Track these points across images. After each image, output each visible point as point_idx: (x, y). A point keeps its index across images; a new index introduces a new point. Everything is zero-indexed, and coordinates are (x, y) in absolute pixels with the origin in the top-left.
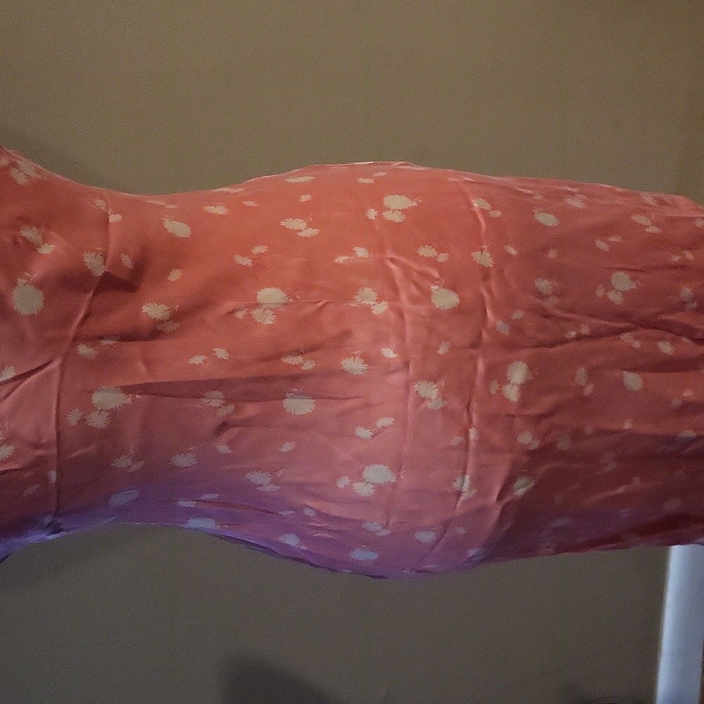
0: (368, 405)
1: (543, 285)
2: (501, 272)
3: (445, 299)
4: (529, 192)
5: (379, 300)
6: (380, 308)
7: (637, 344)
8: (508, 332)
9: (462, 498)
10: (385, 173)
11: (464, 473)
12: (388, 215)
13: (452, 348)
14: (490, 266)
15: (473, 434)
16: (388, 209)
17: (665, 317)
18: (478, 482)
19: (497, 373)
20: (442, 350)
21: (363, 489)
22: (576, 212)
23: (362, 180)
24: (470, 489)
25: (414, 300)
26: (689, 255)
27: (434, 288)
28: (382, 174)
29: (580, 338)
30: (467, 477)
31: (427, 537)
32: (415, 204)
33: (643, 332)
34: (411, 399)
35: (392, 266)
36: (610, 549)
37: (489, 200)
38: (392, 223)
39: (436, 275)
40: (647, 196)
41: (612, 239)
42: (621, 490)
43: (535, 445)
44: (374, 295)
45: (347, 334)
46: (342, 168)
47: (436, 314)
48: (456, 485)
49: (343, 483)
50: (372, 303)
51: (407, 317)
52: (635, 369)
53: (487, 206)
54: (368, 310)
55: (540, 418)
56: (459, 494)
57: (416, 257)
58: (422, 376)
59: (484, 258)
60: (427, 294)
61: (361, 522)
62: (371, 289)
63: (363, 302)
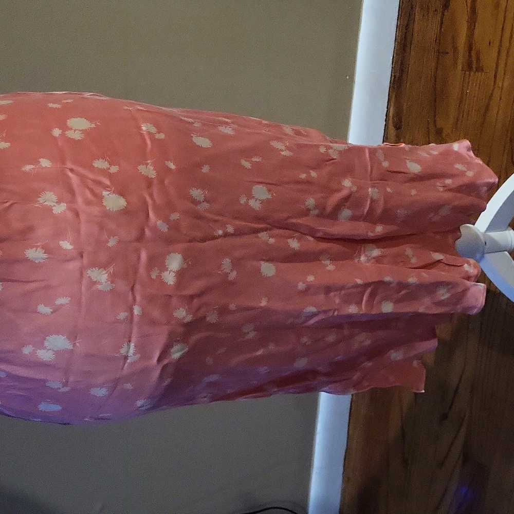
0: (48, 287)
1: (197, 193)
2: (161, 182)
3: (114, 202)
4: (190, 120)
5: (59, 202)
6: (60, 209)
7: (272, 241)
8: (166, 230)
9: (128, 361)
10: (72, 101)
11: (130, 341)
12: (70, 134)
13: (119, 242)
14: (154, 177)
15: (137, 310)
16: (71, 129)
17: (294, 221)
18: (141, 348)
19: (157, 262)
20: (112, 243)
21: (45, 355)
22: (227, 137)
23: (51, 105)
24: (134, 354)
25: (88, 203)
26: (313, 174)
27: (105, 193)
28: (69, 101)
29: (226, 235)
30: (132, 345)
31: (100, 392)
32: (93, 126)
33: (277, 231)
34: (84, 282)
35: (70, 174)
36: (255, 397)
37: (156, 125)
38: (74, 140)
39: (108, 182)
40: (287, 128)
41: (255, 159)
42: (260, 353)
43: (189, 318)
44: (54, 198)
45: (30, 229)
46: (38, 95)
47: (107, 214)
48: (123, 351)
49: (27, 350)
50: (52, 204)
51: (83, 217)
52: (270, 260)
53: (153, 130)
54: (49, 209)
55: (192, 297)
56: (126, 358)
57: (91, 168)
58: (94, 264)
59: (149, 170)
60: (100, 198)
61: (45, 381)
62: (53, 193)
63: (45, 203)
